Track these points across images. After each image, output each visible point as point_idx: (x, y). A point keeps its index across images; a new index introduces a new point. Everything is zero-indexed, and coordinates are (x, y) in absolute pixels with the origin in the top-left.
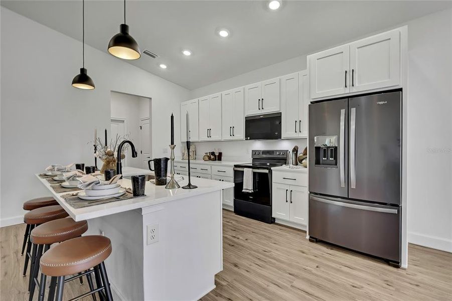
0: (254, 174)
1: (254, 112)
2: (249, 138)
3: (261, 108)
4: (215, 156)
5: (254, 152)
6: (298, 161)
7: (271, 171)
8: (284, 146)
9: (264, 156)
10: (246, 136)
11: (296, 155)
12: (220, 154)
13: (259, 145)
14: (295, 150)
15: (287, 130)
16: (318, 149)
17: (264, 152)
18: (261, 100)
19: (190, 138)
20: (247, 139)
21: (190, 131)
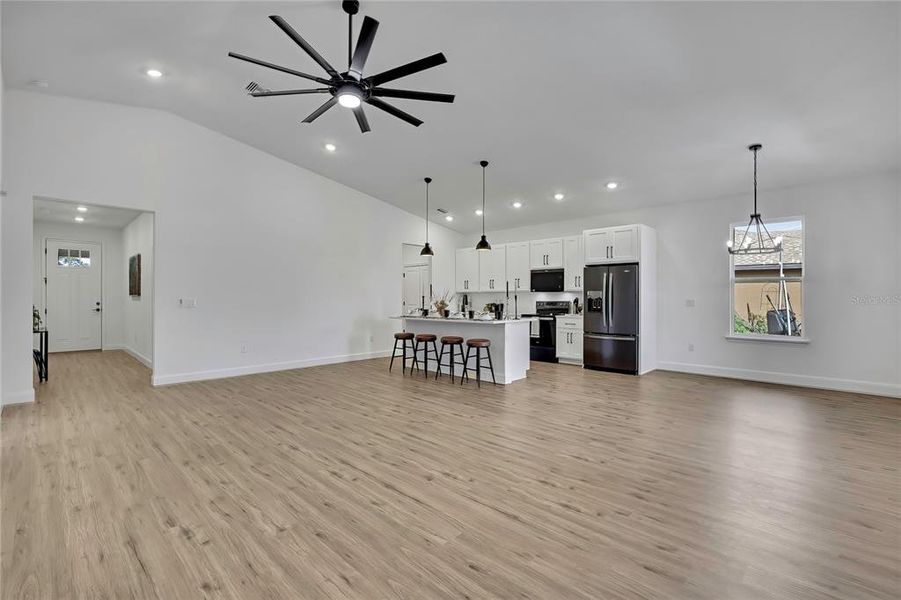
0: (541, 321)
1: (539, 266)
2: (534, 290)
3: (546, 263)
5: (538, 303)
6: (578, 311)
7: (555, 319)
8: (566, 297)
9: (548, 307)
10: (532, 289)
11: (577, 306)
13: (543, 297)
14: (576, 301)
15: (569, 283)
16: (590, 301)
17: (549, 303)
18: (546, 256)
19: (466, 288)
20: (532, 291)
21: (467, 281)
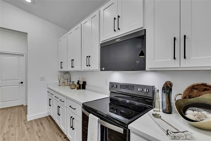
2: (103, 69)
3: (116, 29)
4: (80, 85)
10: (101, 67)
12: (84, 83)
14: (168, 87)
18: (117, 18)
19: (62, 68)
20: (102, 70)
21: (62, 62)
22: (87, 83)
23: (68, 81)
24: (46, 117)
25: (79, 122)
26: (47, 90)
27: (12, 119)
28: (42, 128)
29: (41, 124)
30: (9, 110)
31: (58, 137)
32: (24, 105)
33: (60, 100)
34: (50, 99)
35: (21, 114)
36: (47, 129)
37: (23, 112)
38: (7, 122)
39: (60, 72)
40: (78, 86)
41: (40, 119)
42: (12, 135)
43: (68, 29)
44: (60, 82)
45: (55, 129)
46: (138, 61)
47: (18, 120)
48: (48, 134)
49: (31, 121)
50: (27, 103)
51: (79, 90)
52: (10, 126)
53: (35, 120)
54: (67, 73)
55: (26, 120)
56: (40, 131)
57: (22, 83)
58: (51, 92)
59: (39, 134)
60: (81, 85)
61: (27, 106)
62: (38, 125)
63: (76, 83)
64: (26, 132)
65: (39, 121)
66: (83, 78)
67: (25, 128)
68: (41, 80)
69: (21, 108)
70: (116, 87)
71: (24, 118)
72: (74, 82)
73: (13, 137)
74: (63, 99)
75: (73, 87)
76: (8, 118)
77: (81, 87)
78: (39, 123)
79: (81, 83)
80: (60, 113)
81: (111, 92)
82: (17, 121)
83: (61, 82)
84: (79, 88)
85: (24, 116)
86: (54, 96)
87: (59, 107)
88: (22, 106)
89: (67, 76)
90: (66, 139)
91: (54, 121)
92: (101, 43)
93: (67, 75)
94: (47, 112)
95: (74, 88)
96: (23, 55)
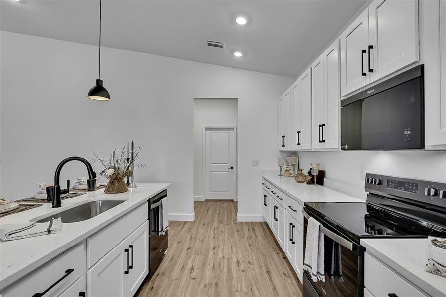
2: (346, 147)
4: (313, 177)
10: (343, 144)
18: (366, 49)
19: (283, 146)
20: (343, 149)
21: (284, 136)
22: (327, 174)
23: (294, 168)
24: (261, 223)
25: (300, 232)
26: (262, 181)
27: (222, 214)
28: (254, 235)
29: (254, 230)
30: (219, 203)
31: (274, 254)
32: (234, 201)
33: (278, 197)
34: (265, 196)
35: (231, 211)
36: (260, 238)
37: (233, 209)
38: (217, 216)
39: (282, 152)
40: (309, 178)
41: (252, 223)
42: (222, 232)
43: (295, 77)
44: (281, 170)
45: (271, 242)
46: (408, 130)
47: (228, 217)
48: (260, 245)
49: (241, 223)
50: (237, 198)
51: (311, 185)
52: (220, 222)
53: (246, 223)
54: (294, 154)
55: (236, 220)
56: (251, 238)
57: (232, 168)
58: (267, 184)
59: (249, 241)
60: (315, 177)
61: (237, 202)
62: (249, 229)
63: (306, 172)
64: (236, 234)
65: (251, 225)
66: (318, 165)
67: (235, 230)
68: (254, 165)
69: (231, 203)
70: (379, 184)
71: (234, 216)
72: (302, 170)
73: (223, 234)
74: (282, 195)
75: (300, 179)
76: (218, 212)
77: (315, 180)
78: (251, 229)
79: (315, 173)
80: (278, 218)
81: (370, 193)
82: (226, 217)
83: (283, 170)
84: (311, 182)
85: (233, 213)
86: (271, 190)
87: (276, 207)
88: (232, 201)
89: (292, 160)
90: (285, 260)
91: (270, 230)
92: (342, 99)
93: (294, 158)
94: (261, 215)
95: (303, 182)
96: (233, 128)
